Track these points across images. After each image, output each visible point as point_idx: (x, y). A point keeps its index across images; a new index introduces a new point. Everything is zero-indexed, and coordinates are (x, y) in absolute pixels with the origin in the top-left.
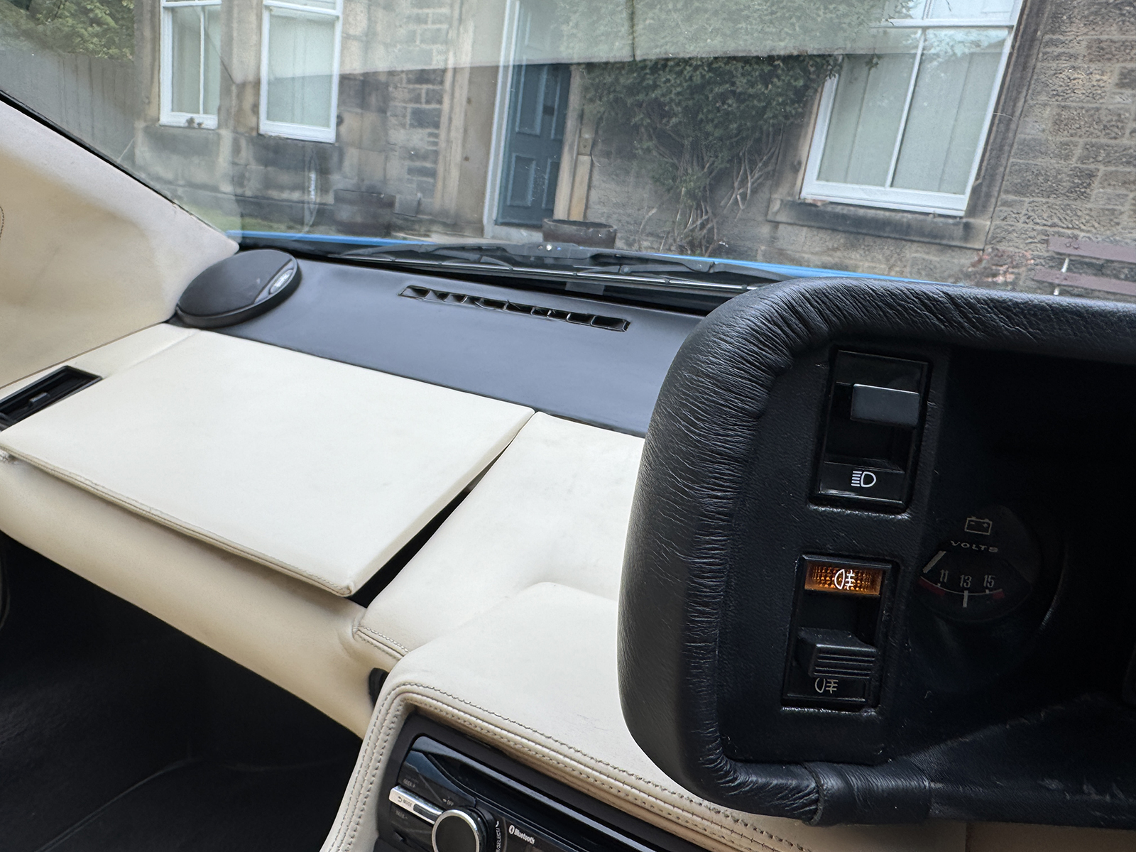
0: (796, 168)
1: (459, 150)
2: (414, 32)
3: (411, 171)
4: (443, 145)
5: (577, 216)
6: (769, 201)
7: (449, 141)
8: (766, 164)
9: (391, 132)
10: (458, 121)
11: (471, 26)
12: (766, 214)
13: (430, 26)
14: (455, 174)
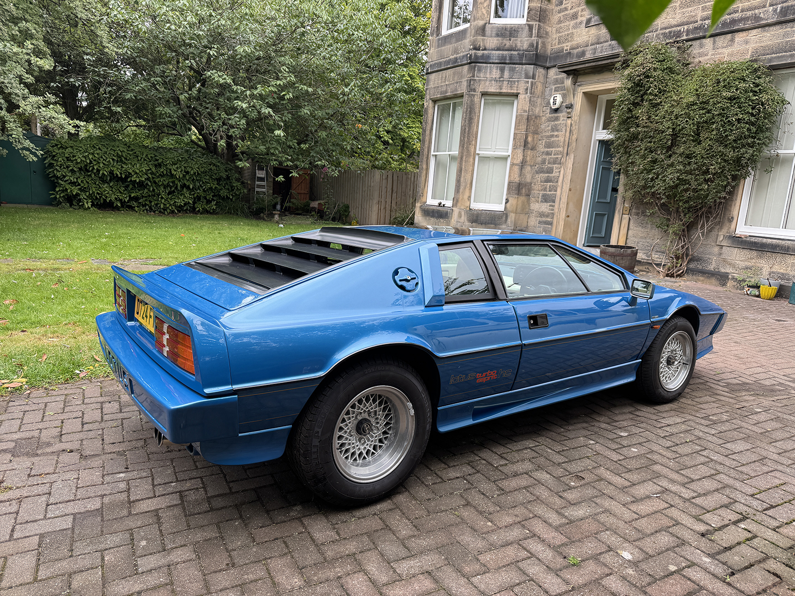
0: (731, 220)
1: (565, 212)
2: (545, 159)
3: (540, 222)
4: (556, 210)
5: (622, 243)
6: (718, 235)
7: (559, 209)
8: (715, 218)
9: (531, 205)
10: (564, 199)
11: (572, 156)
12: (716, 242)
13: (553, 156)
14: (562, 223)
